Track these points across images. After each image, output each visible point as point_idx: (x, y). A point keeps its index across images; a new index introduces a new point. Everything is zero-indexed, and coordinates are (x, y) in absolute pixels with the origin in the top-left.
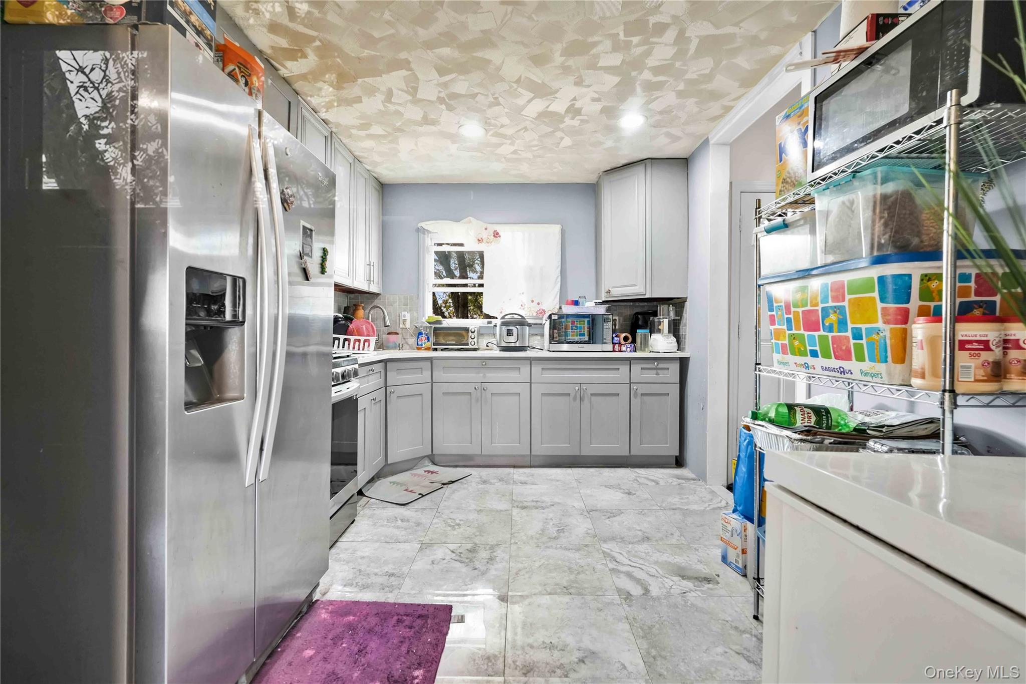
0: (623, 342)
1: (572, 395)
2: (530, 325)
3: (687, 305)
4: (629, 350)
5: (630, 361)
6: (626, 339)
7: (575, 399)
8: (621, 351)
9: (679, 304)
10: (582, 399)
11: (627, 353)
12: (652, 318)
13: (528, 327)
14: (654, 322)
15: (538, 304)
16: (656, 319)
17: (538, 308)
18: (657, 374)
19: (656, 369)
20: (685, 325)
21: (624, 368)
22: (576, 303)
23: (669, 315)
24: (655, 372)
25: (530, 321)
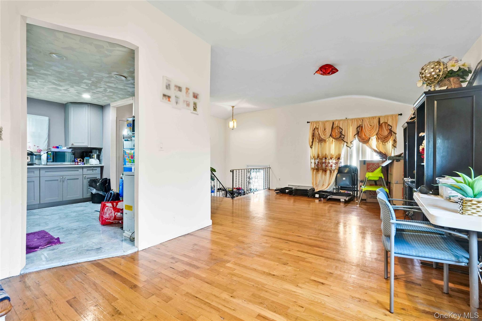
0: (79, 161)
1: (59, 181)
2: (35, 155)
3: (103, 150)
4: (82, 164)
5: (83, 168)
6: (80, 160)
7: (60, 181)
8: (78, 165)
9: (100, 150)
10: (63, 181)
11: (81, 165)
12: (90, 154)
13: (34, 156)
14: (91, 155)
15: (38, 147)
16: (92, 154)
17: (38, 148)
18: (93, 171)
19: (92, 170)
20: (102, 156)
21: (81, 170)
22: (57, 147)
23: (96, 153)
24: (92, 171)
25: (35, 154)
